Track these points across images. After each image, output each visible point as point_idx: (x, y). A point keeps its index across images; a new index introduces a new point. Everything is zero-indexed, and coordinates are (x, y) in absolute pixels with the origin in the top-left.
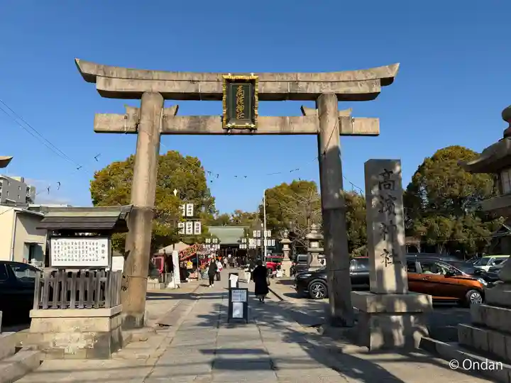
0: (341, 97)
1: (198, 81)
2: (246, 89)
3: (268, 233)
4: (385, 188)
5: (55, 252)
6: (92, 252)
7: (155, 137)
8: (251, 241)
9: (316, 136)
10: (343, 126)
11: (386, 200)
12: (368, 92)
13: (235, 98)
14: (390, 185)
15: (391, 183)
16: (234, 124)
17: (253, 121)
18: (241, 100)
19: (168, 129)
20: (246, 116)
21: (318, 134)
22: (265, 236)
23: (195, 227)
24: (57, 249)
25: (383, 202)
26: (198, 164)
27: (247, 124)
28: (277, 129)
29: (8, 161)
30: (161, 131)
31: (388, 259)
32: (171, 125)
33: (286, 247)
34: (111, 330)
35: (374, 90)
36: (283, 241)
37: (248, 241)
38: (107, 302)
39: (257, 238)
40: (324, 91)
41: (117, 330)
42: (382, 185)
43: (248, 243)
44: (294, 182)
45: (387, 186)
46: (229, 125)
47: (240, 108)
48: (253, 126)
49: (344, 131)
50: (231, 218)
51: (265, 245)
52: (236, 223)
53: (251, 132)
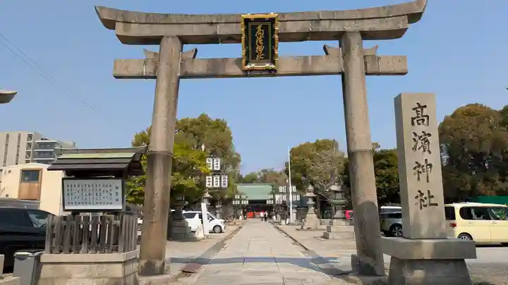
0: (365, 35)
1: (217, 23)
2: (265, 28)
3: (293, 189)
4: (419, 124)
5: (68, 194)
6: (105, 194)
7: (174, 81)
8: (277, 197)
9: (340, 76)
10: (368, 65)
11: (420, 137)
12: (395, 28)
13: (254, 39)
14: (423, 120)
15: (425, 118)
16: (253, 65)
17: (273, 62)
18: (260, 40)
19: (186, 72)
20: (266, 57)
21: (343, 74)
22: (291, 191)
23: (222, 180)
24: (70, 192)
25: (417, 138)
26: (225, 124)
27: (267, 65)
28: (299, 70)
29: (13, 95)
30: (179, 74)
31: (423, 201)
32: (190, 70)
33: (311, 202)
34: (125, 277)
35: (401, 26)
36: (308, 194)
37: (274, 197)
38: (120, 247)
39: (283, 193)
40: (348, 29)
41: (132, 276)
42: (415, 121)
43: (274, 199)
44: (317, 141)
45: (420, 122)
46: (248, 66)
47: (260, 49)
48: (273, 66)
49: (369, 70)
50: (259, 177)
51: (291, 199)
52: (264, 180)
53: (272, 73)
